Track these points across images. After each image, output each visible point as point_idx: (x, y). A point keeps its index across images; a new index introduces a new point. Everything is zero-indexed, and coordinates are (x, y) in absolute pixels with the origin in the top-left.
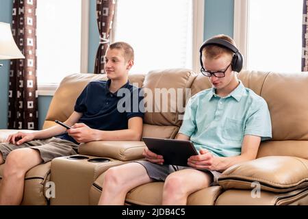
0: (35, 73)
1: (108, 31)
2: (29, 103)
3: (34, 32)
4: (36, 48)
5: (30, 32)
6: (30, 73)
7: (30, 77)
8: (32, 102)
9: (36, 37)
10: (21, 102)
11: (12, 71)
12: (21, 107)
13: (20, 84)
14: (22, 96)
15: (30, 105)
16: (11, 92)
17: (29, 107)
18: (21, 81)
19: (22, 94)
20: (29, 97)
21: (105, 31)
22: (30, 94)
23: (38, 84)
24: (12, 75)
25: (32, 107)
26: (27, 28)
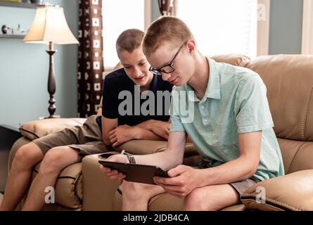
0: (101, 54)
1: (169, 9)
2: (95, 85)
3: (100, 12)
4: (102, 28)
5: (95, 11)
6: (97, 55)
7: (97, 59)
8: (99, 84)
9: (101, 16)
10: (89, 84)
11: (80, 53)
12: (89, 89)
13: (87, 66)
14: (89, 78)
15: (97, 87)
16: (80, 73)
17: (96, 89)
18: (88, 63)
19: (89, 76)
20: (95, 79)
21: (166, 10)
22: (97, 76)
23: (105, 65)
24: (80, 57)
25: (99, 89)
26: (92, 8)
